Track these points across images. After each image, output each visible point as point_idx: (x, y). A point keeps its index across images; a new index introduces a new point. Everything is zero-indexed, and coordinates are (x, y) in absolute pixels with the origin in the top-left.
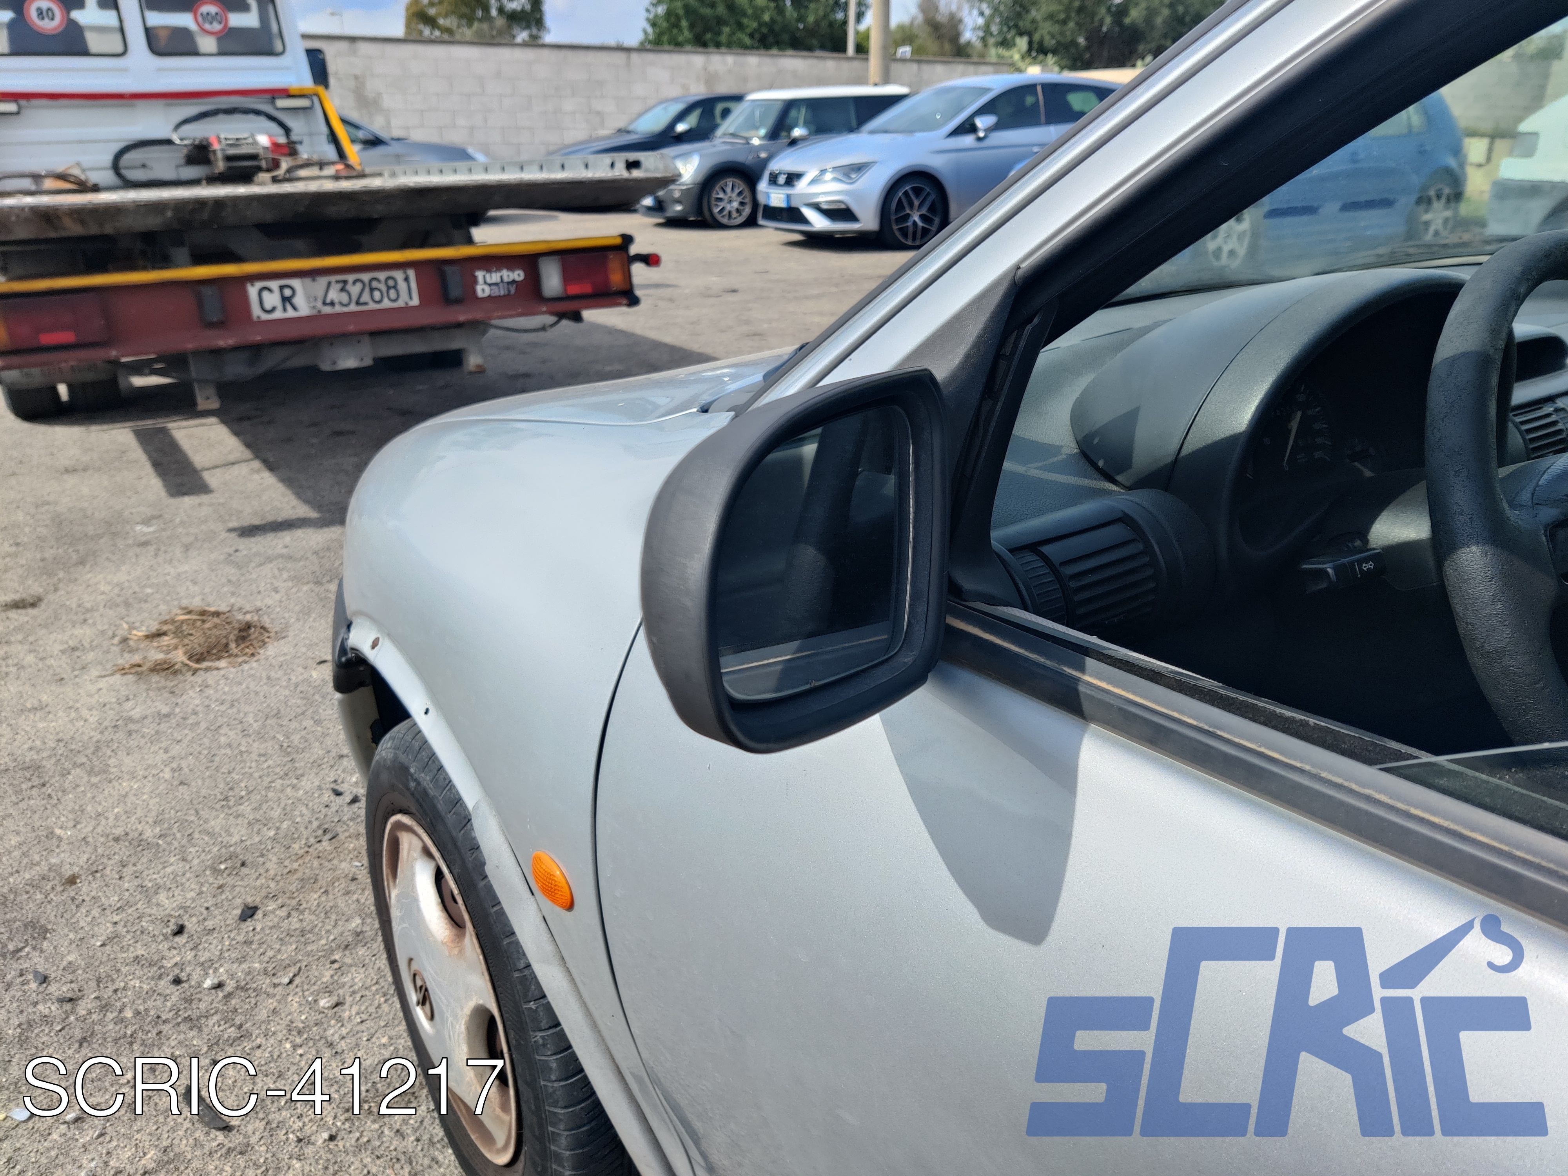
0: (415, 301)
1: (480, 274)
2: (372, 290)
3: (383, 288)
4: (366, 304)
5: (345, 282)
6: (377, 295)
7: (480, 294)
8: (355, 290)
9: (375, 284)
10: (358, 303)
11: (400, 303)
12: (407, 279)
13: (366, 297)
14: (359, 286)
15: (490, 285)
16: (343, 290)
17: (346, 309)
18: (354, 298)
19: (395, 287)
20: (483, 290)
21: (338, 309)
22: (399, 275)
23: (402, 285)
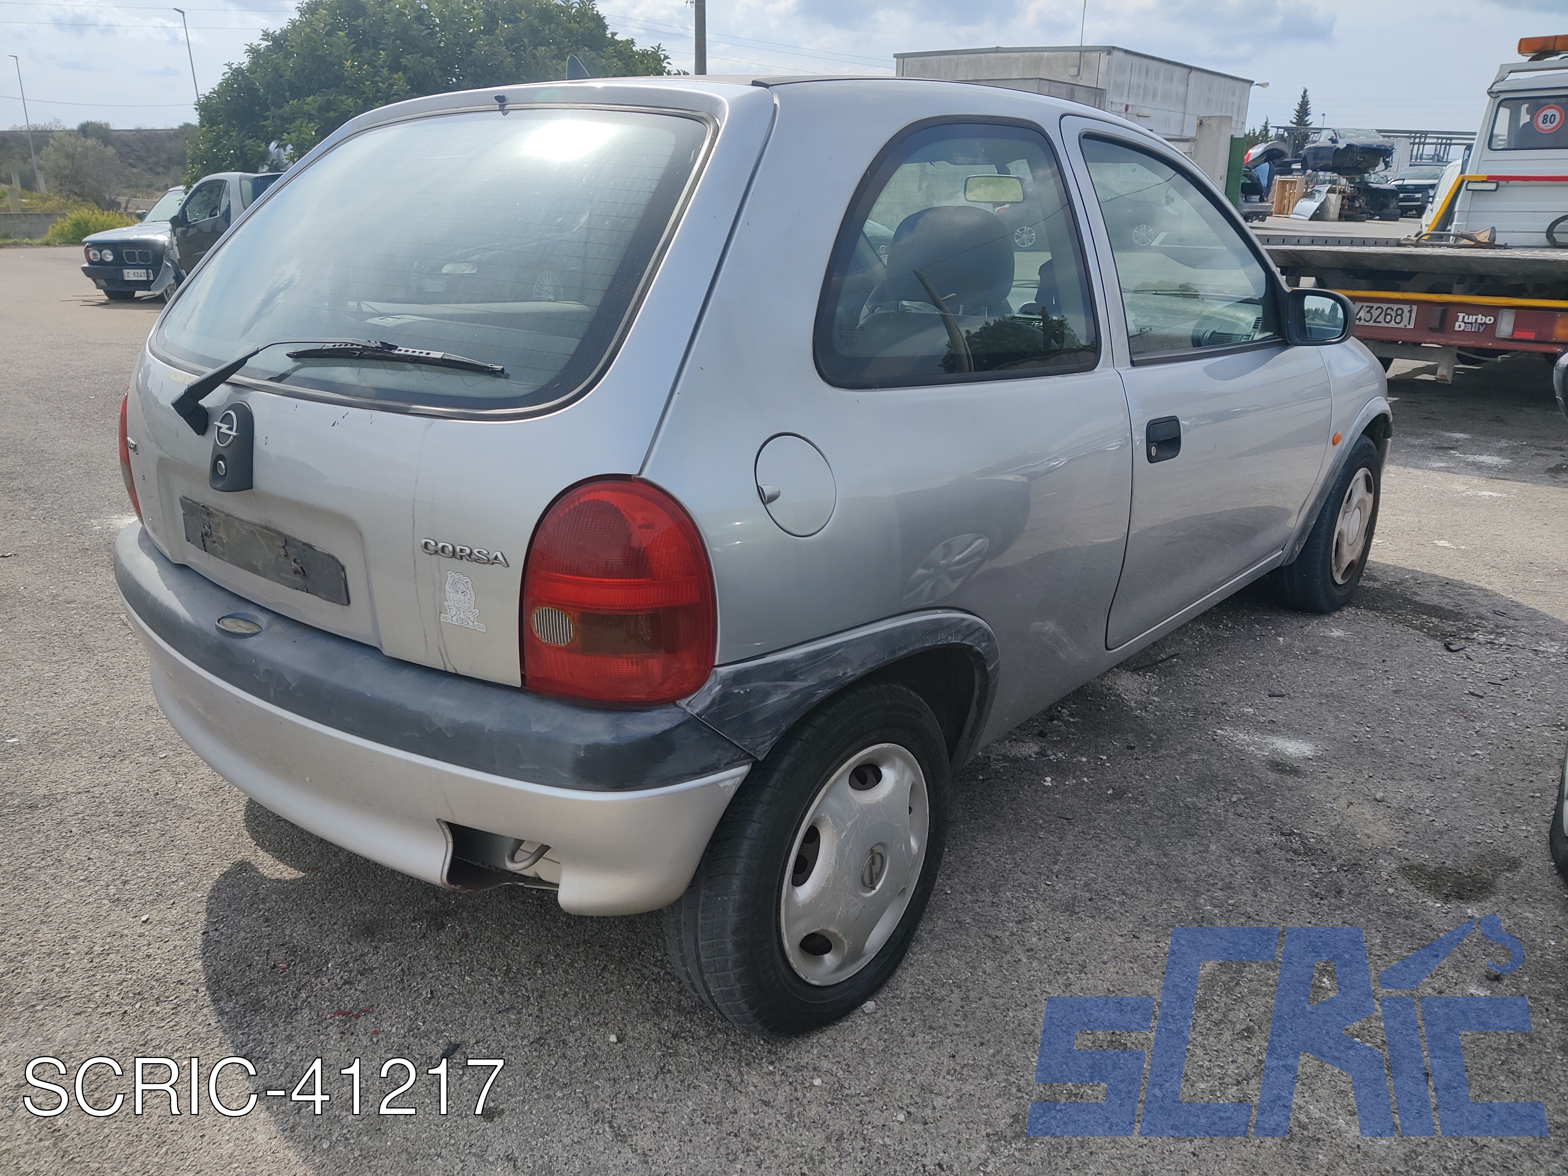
0: (1412, 326)
1: (1461, 315)
2: (1386, 315)
3: (1394, 315)
4: (1380, 322)
5: (1372, 307)
6: (1389, 317)
7: (1457, 328)
8: (1376, 313)
9: (1389, 311)
10: (1375, 321)
11: (1402, 326)
12: (1410, 312)
13: (1381, 319)
14: (1379, 310)
15: (1466, 323)
16: (1368, 312)
17: (1367, 324)
18: (1374, 318)
19: (1401, 315)
20: (1460, 326)
21: (1362, 322)
22: (1406, 308)
23: (1406, 315)
